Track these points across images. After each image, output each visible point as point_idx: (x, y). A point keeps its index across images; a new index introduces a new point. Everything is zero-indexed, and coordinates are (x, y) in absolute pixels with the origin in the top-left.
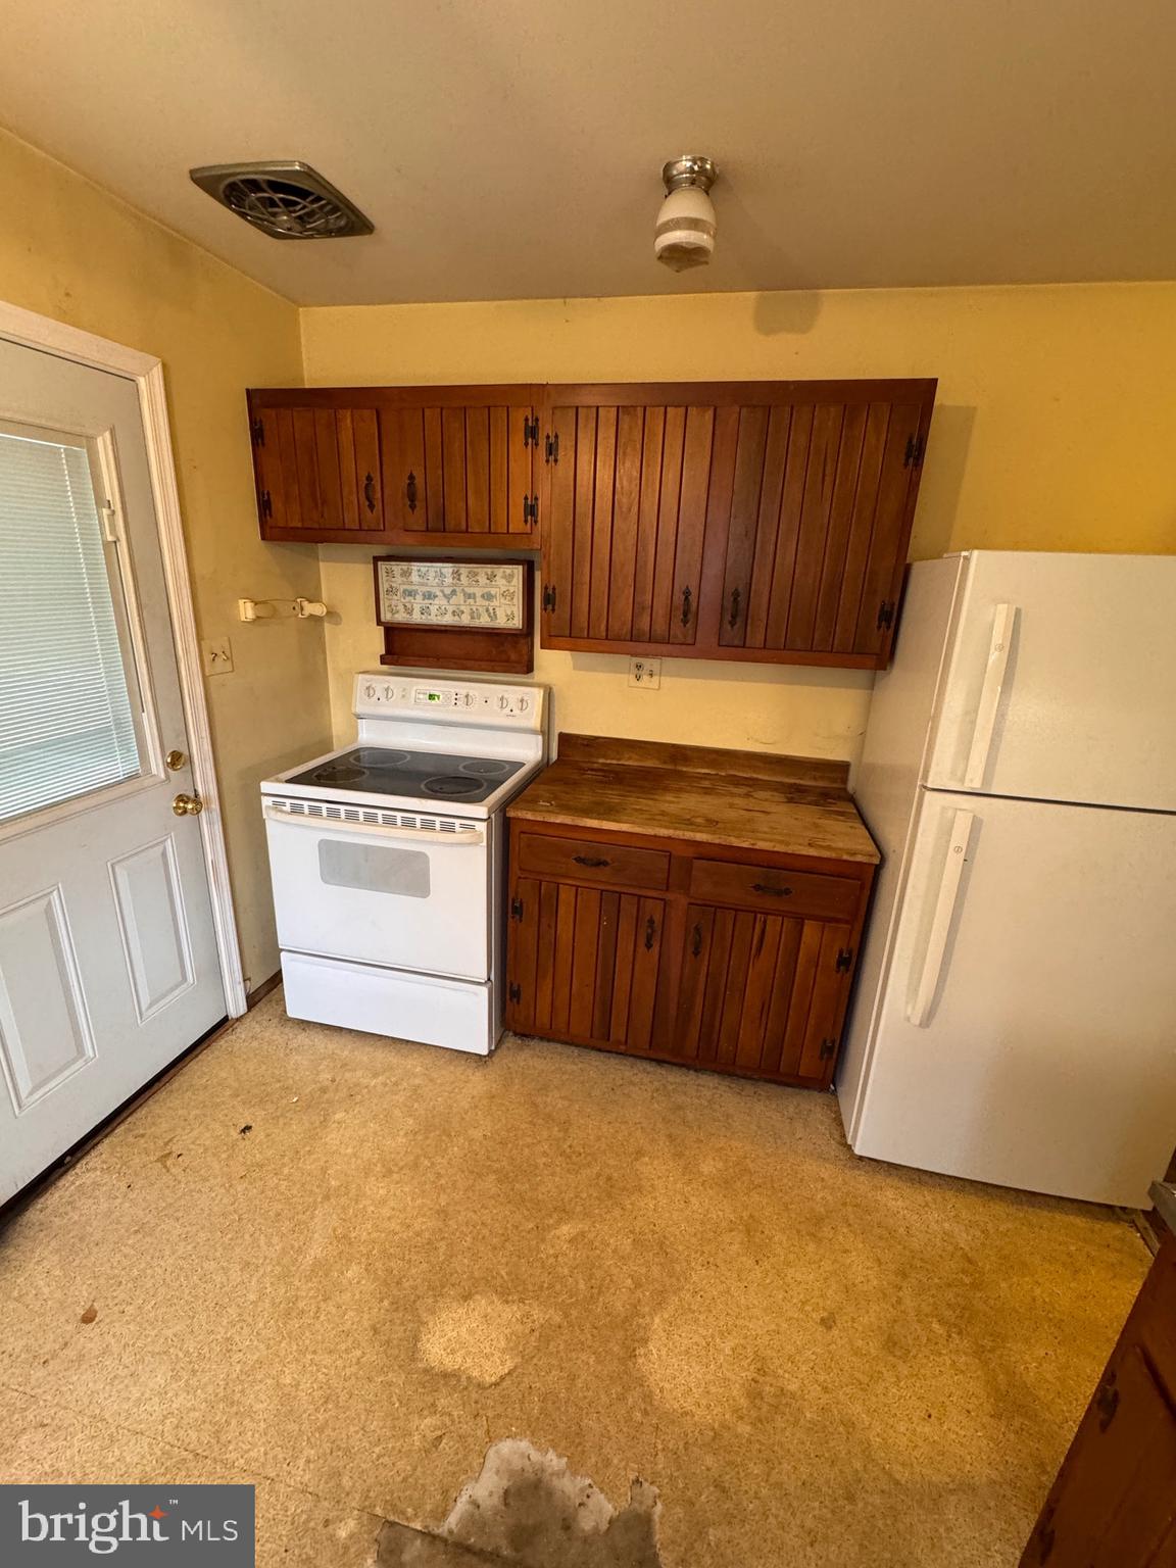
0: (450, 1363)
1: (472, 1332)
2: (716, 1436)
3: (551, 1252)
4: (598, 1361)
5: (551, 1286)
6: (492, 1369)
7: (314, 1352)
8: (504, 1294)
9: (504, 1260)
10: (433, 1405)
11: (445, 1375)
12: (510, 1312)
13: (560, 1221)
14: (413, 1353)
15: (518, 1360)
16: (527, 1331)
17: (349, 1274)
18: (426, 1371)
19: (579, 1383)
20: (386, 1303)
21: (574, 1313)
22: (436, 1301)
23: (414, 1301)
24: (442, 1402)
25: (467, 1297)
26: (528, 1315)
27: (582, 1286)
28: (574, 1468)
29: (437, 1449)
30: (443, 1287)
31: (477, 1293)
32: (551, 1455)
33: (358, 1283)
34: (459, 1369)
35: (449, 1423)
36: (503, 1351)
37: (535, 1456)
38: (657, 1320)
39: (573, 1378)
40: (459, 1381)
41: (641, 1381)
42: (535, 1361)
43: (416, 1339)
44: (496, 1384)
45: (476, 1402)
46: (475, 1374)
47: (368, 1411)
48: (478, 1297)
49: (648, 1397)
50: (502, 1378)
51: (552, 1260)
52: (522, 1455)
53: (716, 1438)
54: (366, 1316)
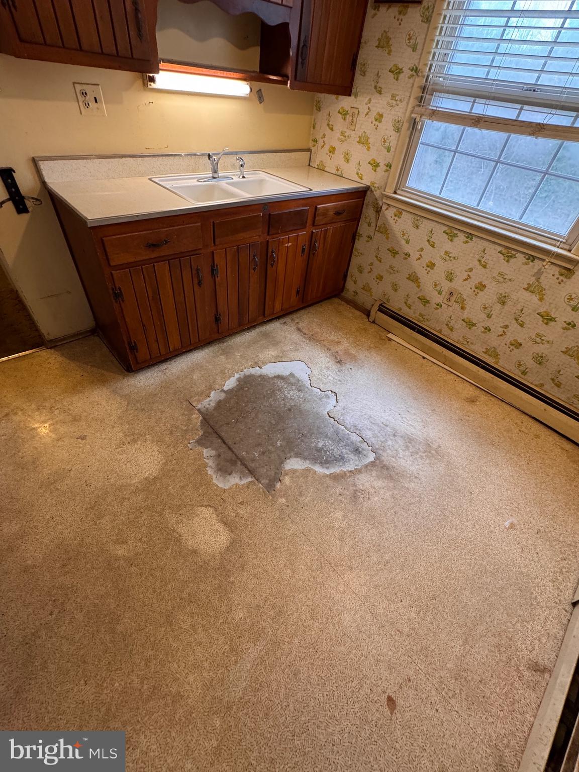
0: (220, 527)
1: (204, 533)
2: (158, 442)
3: (140, 544)
4: (169, 485)
5: (156, 527)
6: (207, 513)
7: (274, 577)
8: (178, 540)
9: (164, 558)
10: (236, 516)
11: (225, 524)
12: (182, 529)
13: (117, 559)
14: (233, 542)
15: (196, 508)
16: (183, 516)
17: (241, 615)
18: (232, 531)
19: (182, 484)
20: (232, 579)
21: (159, 509)
22: (209, 561)
23: (219, 569)
24: (233, 515)
25: (195, 552)
26: (177, 522)
27: (145, 517)
28: (206, 465)
29: (243, 501)
30: (201, 566)
31: (189, 550)
32: (209, 473)
33: (239, 604)
34: (219, 522)
35: (235, 506)
36: (198, 515)
37: (214, 476)
38: (134, 482)
39: (182, 487)
40: (222, 518)
41: (162, 469)
42: (190, 503)
43: (228, 548)
44: (210, 506)
45: (221, 505)
46: (214, 516)
47: (261, 532)
48: (190, 548)
49: (165, 464)
50: (206, 506)
51: (144, 539)
52: (218, 480)
53: (159, 441)
54: (244, 579)
